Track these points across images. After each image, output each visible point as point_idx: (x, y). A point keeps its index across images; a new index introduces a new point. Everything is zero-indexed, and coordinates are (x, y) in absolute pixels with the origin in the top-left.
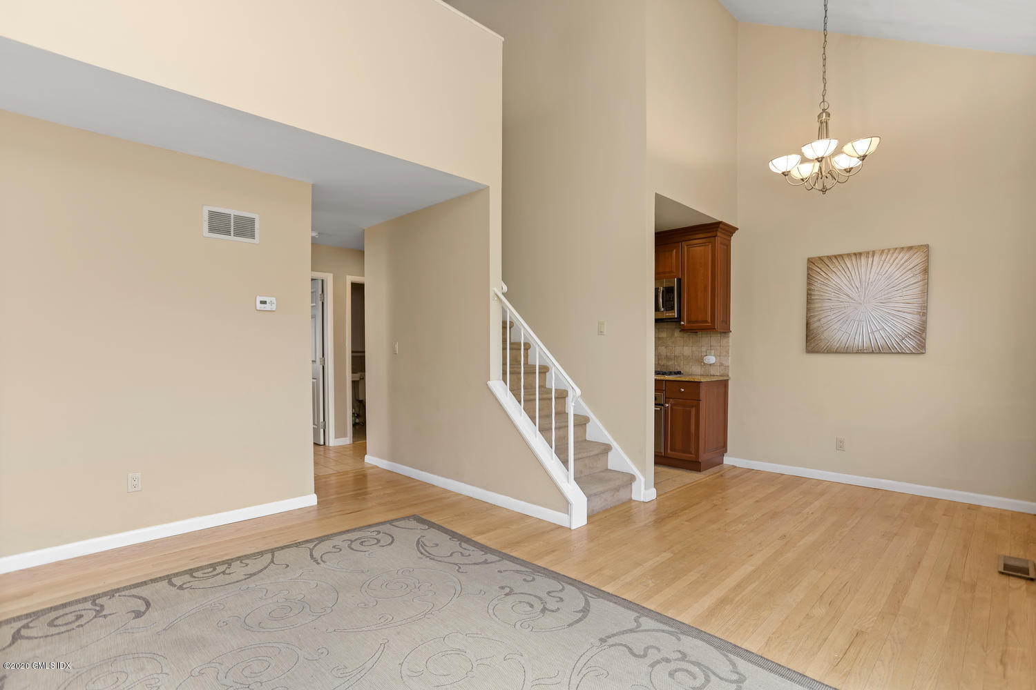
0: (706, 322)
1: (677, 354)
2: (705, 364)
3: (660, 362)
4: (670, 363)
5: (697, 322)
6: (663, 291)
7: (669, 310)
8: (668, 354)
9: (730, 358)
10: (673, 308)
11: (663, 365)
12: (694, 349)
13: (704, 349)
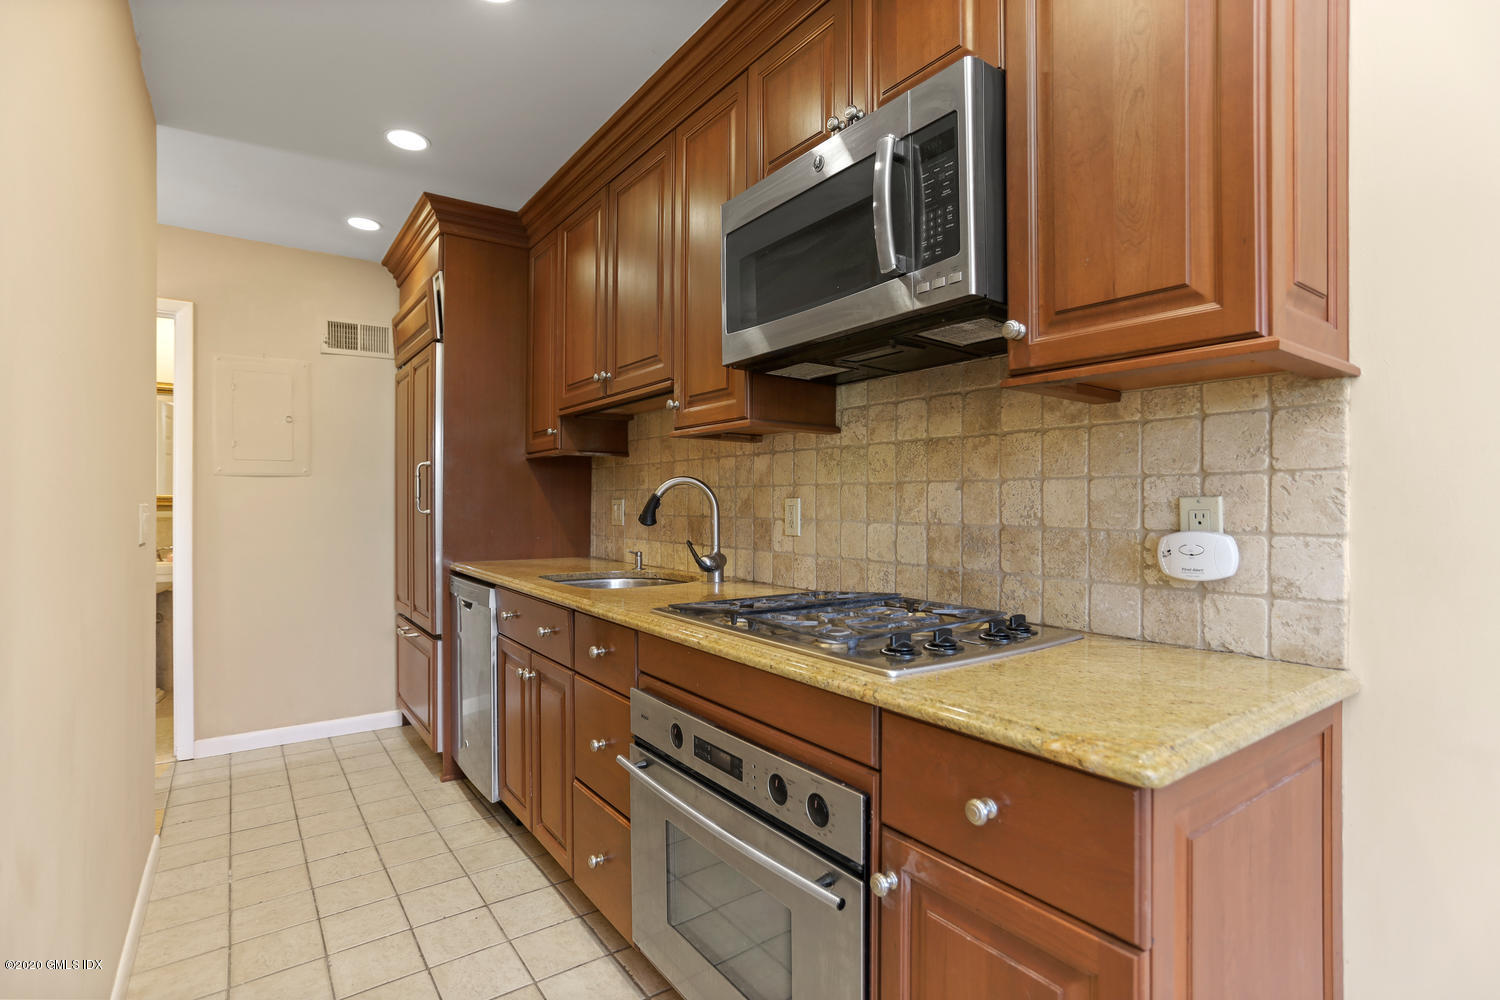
0: (1181, 293)
1: (1011, 517)
2: (1166, 582)
3: (936, 555)
4: (981, 563)
5: (1109, 307)
6: (897, 159)
7: (934, 259)
8: (973, 518)
9: (1346, 545)
10: (951, 244)
11: (951, 573)
12: (1102, 491)
13: (1160, 493)
